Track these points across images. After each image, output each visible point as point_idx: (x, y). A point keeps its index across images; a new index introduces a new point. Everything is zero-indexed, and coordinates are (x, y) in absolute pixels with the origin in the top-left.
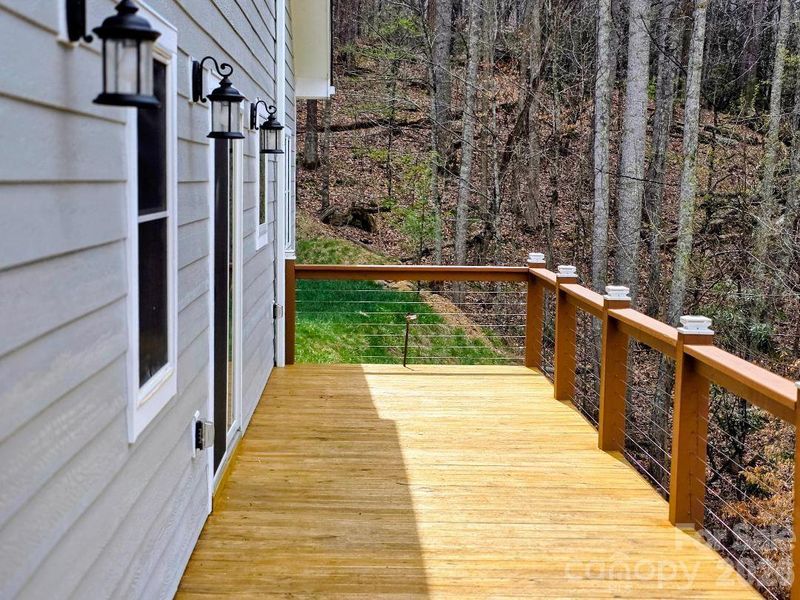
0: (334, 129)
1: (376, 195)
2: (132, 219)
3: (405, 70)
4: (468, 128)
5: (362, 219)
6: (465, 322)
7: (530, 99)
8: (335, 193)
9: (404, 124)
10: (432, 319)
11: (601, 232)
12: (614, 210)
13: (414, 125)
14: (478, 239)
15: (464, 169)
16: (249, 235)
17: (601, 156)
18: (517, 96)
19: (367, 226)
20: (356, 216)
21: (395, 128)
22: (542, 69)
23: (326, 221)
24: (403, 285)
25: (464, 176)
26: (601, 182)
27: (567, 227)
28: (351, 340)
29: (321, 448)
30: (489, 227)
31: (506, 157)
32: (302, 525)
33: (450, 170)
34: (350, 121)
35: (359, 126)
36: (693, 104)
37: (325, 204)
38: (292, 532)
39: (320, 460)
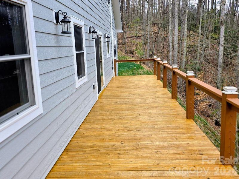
0: (127, 38)
1: (134, 48)
2: (74, 52)
3: (139, 27)
4: (148, 36)
5: (132, 53)
6: (148, 68)
7: (159, 31)
8: (127, 48)
9: (139, 36)
10: (143, 68)
11: (171, 53)
12: (173, 49)
13: (140, 36)
14: (151, 55)
15: (148, 43)
16: (105, 55)
17: (170, 40)
18: (157, 31)
19: (133, 54)
20: (131, 52)
21: (137, 37)
22: (161, 26)
23: (126, 53)
24: (138, 63)
25: (148, 44)
26: (171, 44)
27: (166, 52)
28: (129, 72)
29: (118, 89)
30: (153, 53)
31: (155, 41)
32: (112, 101)
33: (146, 44)
34: (130, 36)
35: (131, 37)
36: (186, 30)
37: (126, 51)
38: (110, 102)
39: (117, 91)
